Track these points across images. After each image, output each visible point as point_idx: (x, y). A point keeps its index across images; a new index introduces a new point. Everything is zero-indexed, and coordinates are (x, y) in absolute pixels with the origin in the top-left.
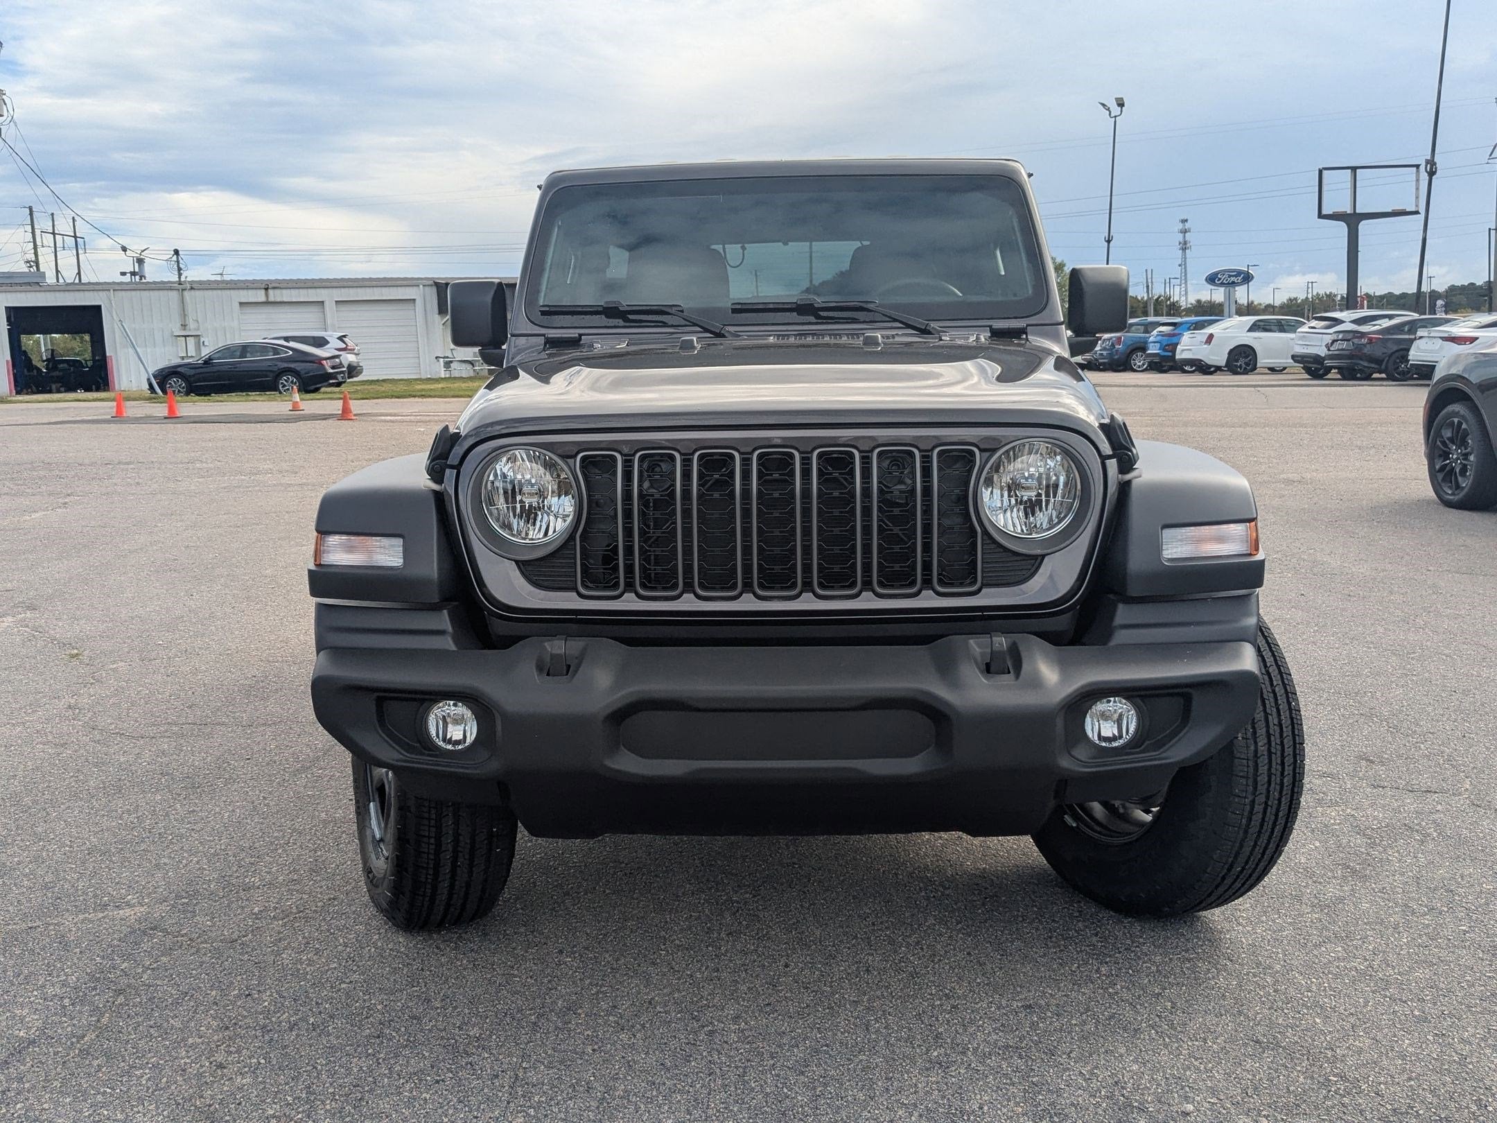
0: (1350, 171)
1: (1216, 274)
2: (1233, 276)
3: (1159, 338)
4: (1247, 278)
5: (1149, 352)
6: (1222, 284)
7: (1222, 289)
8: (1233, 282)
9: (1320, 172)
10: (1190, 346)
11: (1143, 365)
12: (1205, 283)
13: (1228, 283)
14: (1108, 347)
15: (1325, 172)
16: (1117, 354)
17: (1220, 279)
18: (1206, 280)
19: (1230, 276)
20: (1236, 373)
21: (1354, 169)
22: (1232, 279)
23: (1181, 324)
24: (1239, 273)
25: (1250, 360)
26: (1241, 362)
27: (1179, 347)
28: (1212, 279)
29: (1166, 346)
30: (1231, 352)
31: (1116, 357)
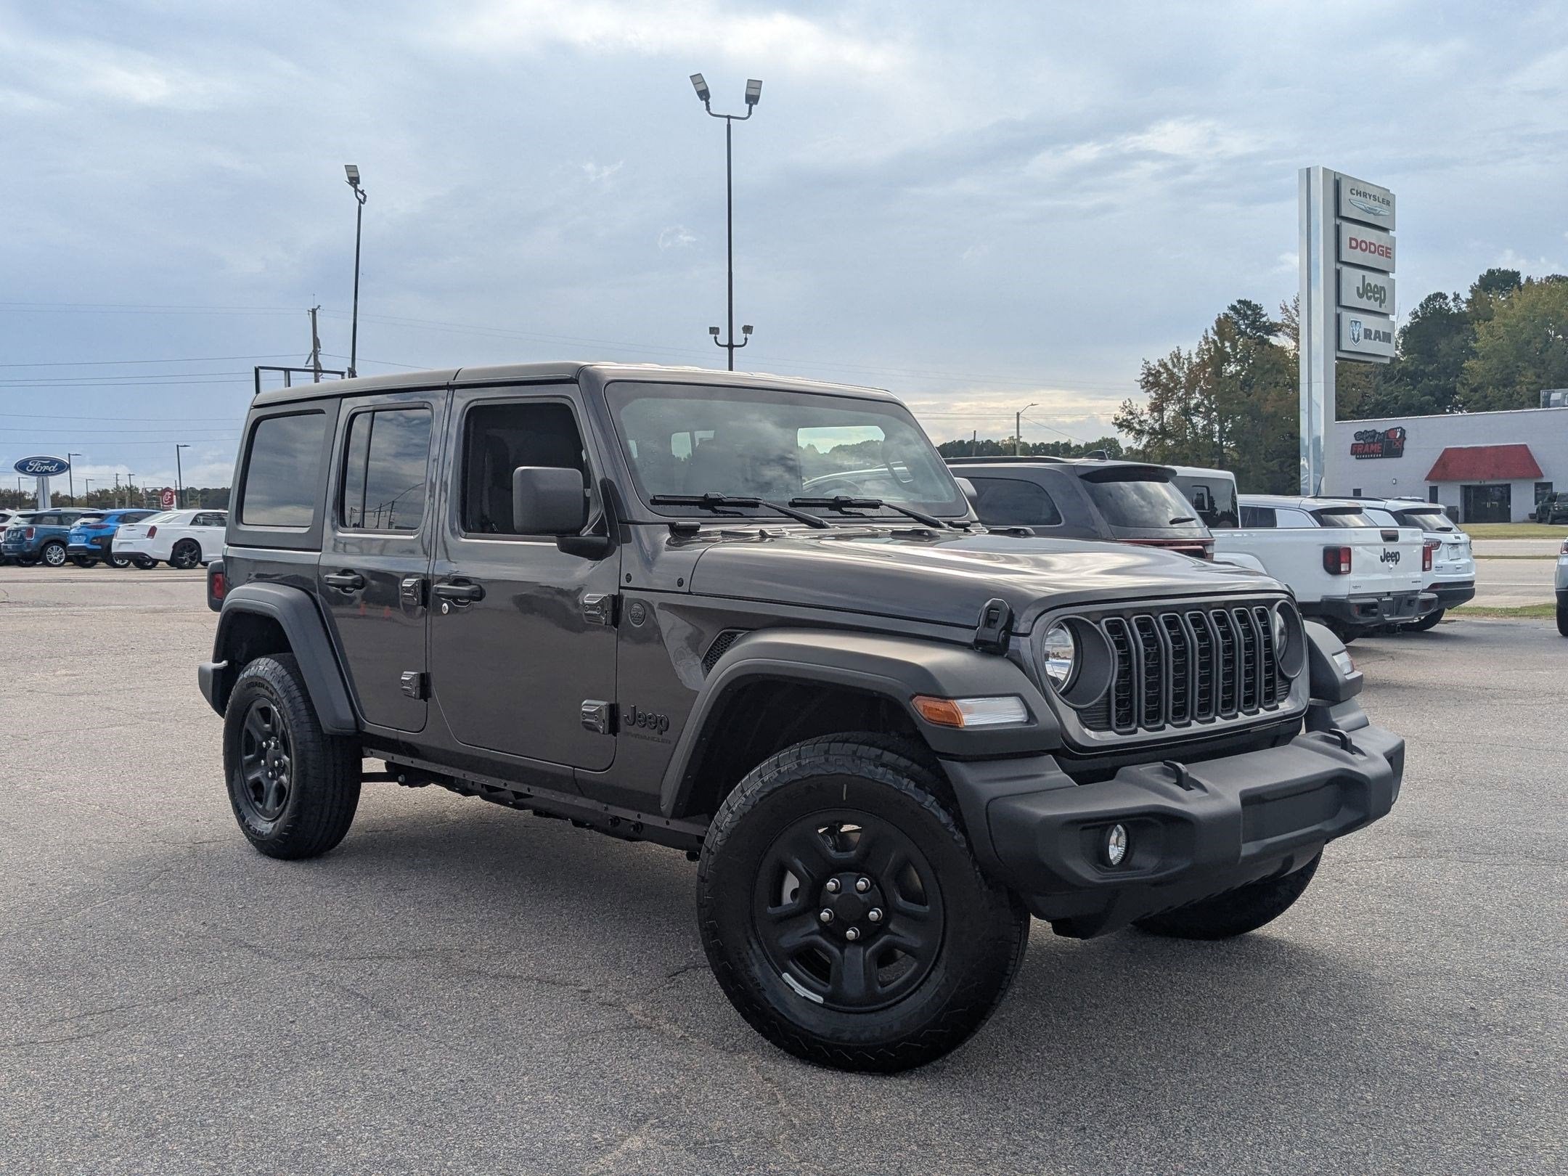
0: (283, 372)
1: (27, 461)
2: (46, 464)
3: (83, 531)
4: (62, 467)
5: (71, 545)
6: (34, 473)
7: (35, 478)
8: (47, 472)
9: (257, 371)
10: (126, 538)
11: (60, 559)
12: (15, 470)
13: (41, 472)
14: (13, 539)
15: (261, 371)
16: (28, 547)
17: (31, 467)
18: (15, 467)
19: (43, 464)
20: (181, 567)
21: (287, 370)
22: (46, 467)
23: (109, 515)
24: (53, 462)
25: (195, 554)
26: (186, 556)
27: (114, 540)
28: (22, 467)
29: (94, 538)
30: (175, 546)
31: (28, 550)
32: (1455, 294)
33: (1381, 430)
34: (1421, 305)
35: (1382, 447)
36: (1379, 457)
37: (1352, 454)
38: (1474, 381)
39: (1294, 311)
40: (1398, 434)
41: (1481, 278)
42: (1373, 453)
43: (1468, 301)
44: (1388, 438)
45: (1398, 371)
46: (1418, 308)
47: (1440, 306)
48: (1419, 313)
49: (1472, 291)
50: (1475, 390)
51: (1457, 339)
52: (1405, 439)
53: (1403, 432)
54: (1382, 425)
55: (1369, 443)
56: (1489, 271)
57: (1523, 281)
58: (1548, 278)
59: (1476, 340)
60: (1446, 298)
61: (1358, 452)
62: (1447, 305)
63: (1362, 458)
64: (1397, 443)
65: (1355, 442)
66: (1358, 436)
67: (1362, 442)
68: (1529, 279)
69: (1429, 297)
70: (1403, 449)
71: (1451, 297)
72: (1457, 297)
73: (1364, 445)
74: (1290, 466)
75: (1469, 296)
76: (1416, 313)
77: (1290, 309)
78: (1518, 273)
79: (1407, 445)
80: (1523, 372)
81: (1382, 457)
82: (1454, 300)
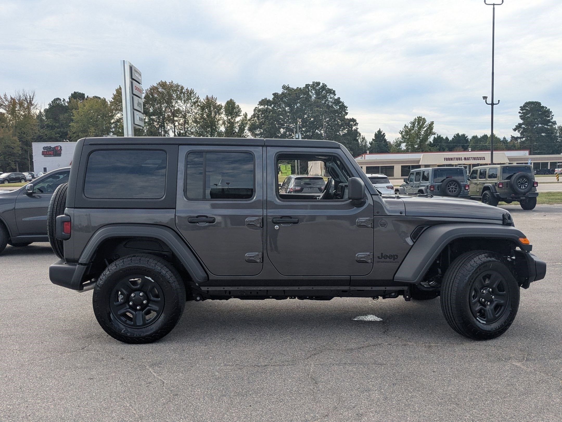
32: (63, 99)
33: (53, 146)
34: (52, 102)
35: (54, 152)
36: (52, 156)
37: (42, 155)
38: (74, 130)
39: (4, 99)
40: (59, 148)
41: (72, 94)
42: (50, 155)
43: (68, 102)
44: (55, 149)
45: (46, 125)
46: (51, 102)
47: (59, 103)
48: (52, 105)
49: (69, 99)
50: (74, 133)
51: (66, 115)
52: (61, 150)
53: (61, 147)
54: (53, 145)
55: (49, 151)
56: (75, 92)
57: (86, 97)
58: (93, 97)
59: (74, 116)
60: (61, 100)
61: (44, 154)
62: (61, 102)
63: (46, 156)
64: (59, 151)
65: (43, 150)
66: (44, 148)
67: (46, 150)
68: (88, 96)
69: (55, 99)
70: (61, 153)
71: (62, 100)
72: (64, 100)
73: (47, 152)
74: (8, 158)
75: (68, 100)
76: (50, 104)
77: (3, 98)
78: (84, 94)
79: (62, 152)
80: (91, 128)
81: (54, 156)
82: (63, 101)
